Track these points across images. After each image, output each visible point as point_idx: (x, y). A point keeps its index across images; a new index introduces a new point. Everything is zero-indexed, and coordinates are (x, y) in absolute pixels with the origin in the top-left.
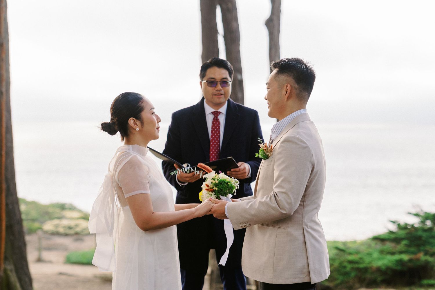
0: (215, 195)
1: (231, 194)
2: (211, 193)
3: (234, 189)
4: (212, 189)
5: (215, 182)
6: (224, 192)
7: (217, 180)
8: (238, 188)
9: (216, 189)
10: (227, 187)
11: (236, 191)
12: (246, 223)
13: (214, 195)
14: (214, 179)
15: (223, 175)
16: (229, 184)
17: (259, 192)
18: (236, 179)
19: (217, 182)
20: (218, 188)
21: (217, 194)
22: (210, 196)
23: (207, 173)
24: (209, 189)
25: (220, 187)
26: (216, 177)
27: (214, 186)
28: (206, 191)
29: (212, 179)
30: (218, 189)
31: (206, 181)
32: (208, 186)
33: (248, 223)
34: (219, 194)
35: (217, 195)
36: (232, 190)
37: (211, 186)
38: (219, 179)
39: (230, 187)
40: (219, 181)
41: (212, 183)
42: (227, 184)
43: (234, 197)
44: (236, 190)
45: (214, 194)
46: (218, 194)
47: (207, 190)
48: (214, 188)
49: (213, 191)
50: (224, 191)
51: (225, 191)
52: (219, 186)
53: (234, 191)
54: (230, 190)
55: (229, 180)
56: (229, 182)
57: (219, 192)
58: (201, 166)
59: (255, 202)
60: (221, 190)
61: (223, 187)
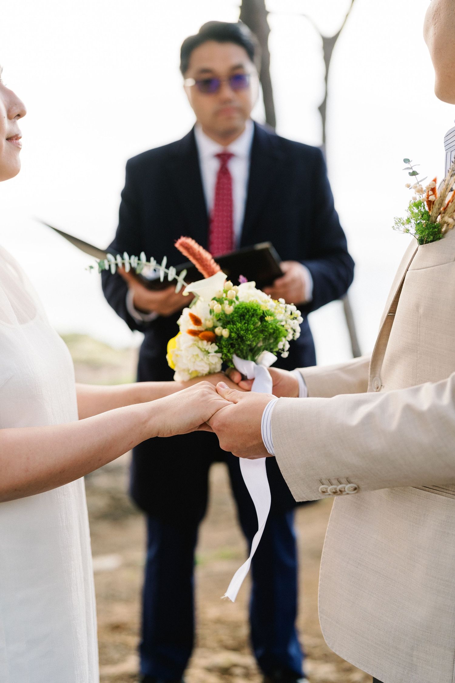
0: (220, 355)
1: (272, 352)
2: (205, 345)
3: (284, 339)
4: (210, 334)
5: (223, 311)
6: (250, 345)
7: (231, 302)
8: (298, 335)
9: (225, 333)
10: (262, 331)
11: (288, 346)
12: (344, 480)
13: (216, 352)
14: (220, 301)
15: (250, 287)
16: (267, 322)
17: (393, 362)
18: (292, 307)
19: (229, 309)
20: (231, 332)
21: (225, 351)
22: (201, 355)
23: (200, 277)
24: (201, 332)
25: (237, 329)
26: (226, 292)
27: (219, 324)
28: (191, 337)
29: (214, 299)
30: (230, 336)
31: (195, 303)
32: (197, 321)
33: (349, 482)
34: (232, 350)
35: (226, 355)
36: (276, 340)
37: (207, 321)
38: (237, 303)
39: (271, 331)
40: (237, 310)
41: (211, 312)
42: (262, 318)
43: (280, 363)
44: (290, 342)
45: (216, 348)
46: (229, 351)
47: (194, 333)
48: (219, 331)
49: (215, 339)
50: (249, 343)
51: (254, 344)
52: (234, 324)
53: (284, 344)
54: (269, 340)
55: (268, 308)
56: (271, 315)
57: (232, 346)
58: (188, 248)
59: (383, 407)
60: (241, 338)
61: (247, 330)
